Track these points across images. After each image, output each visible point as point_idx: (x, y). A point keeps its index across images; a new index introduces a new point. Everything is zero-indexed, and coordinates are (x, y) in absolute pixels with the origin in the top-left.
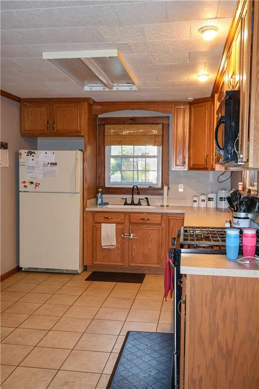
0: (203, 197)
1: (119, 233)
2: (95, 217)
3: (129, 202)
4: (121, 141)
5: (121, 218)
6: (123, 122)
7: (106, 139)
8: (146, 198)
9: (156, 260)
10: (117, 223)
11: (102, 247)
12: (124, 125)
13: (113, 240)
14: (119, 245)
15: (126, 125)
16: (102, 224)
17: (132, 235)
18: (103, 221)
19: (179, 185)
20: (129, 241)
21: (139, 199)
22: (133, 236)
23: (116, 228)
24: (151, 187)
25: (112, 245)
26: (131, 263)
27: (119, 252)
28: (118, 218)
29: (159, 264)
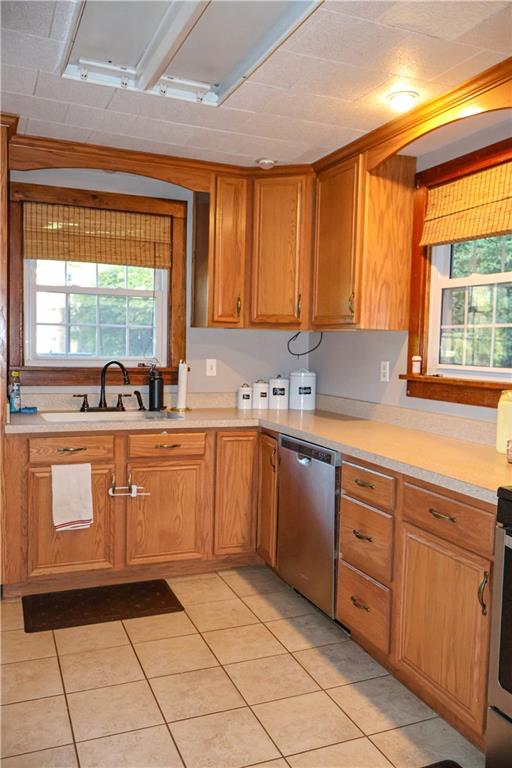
0: (261, 388)
1: (102, 486)
2: (33, 451)
3: (93, 402)
4: (70, 248)
5: (104, 448)
6: (75, 201)
7: (27, 241)
8: (137, 393)
9: (192, 542)
10: (94, 462)
11: (55, 527)
12: (77, 210)
13: (85, 507)
14: (101, 519)
15: (82, 210)
16: (53, 467)
17: (134, 488)
18: (55, 459)
19: (208, 361)
20: (126, 503)
21: (120, 396)
22: (138, 491)
23: (93, 475)
24: (143, 365)
25: (82, 522)
26: (131, 558)
27: (100, 536)
28: (98, 448)
29: (198, 552)
